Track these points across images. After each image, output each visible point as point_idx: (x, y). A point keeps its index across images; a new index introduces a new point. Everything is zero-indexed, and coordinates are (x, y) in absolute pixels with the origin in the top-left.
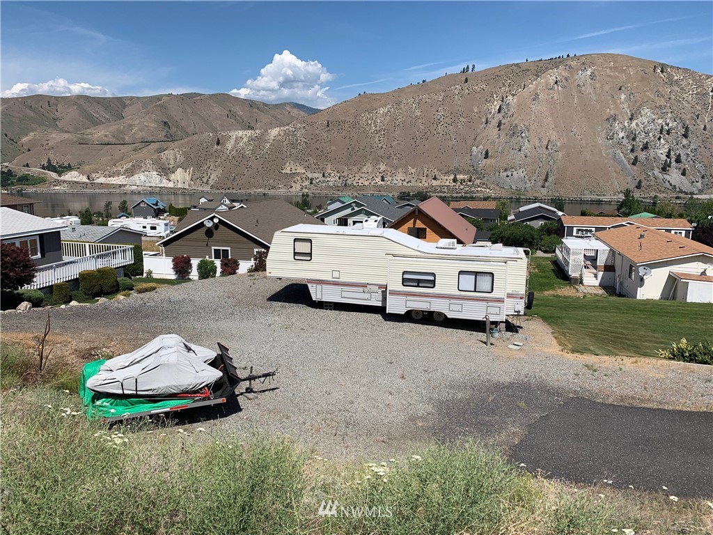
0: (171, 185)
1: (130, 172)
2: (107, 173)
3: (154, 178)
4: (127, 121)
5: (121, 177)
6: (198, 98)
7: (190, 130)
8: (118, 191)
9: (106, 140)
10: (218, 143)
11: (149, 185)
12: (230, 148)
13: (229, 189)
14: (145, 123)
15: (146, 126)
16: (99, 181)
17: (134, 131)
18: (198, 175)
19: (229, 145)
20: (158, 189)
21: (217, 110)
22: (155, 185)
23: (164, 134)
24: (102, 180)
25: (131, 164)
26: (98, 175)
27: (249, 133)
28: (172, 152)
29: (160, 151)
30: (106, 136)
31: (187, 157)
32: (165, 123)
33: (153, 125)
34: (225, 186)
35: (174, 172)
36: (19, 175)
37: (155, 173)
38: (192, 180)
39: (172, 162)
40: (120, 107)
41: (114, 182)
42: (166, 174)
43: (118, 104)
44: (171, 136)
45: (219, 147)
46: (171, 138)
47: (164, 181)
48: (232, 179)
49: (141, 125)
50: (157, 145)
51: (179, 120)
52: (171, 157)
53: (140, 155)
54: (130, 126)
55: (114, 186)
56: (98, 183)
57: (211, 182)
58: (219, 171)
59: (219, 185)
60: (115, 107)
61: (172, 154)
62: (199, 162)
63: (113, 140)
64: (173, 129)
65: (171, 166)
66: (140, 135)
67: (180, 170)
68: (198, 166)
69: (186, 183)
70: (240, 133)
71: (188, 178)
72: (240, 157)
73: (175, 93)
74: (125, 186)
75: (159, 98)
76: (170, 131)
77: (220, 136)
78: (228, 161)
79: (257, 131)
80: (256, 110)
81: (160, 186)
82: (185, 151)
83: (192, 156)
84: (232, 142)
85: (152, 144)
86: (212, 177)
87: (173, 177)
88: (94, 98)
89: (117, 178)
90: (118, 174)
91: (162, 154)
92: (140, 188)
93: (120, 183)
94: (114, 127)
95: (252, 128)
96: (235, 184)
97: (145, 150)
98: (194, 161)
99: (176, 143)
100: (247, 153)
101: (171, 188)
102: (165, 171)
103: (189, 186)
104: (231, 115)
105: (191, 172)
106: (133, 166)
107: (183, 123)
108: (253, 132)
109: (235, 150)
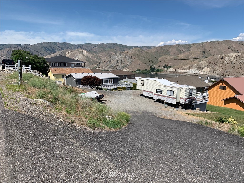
0: (202, 73)
1: (189, 69)
2: (181, 69)
3: (196, 71)
4: (191, 52)
5: (185, 70)
6: (218, 42)
7: (212, 54)
8: (184, 74)
9: (183, 58)
10: (222, 58)
11: (195, 73)
12: (226, 60)
13: (224, 75)
14: (197, 52)
15: (197, 53)
16: (178, 71)
17: (192, 55)
18: (212, 70)
19: (226, 59)
20: (197, 74)
21: (224, 46)
22: (196, 73)
23: (203, 55)
24: (179, 71)
25: (189, 66)
26: (178, 69)
27: (236, 54)
28: (204, 62)
29: (200, 61)
30: (183, 57)
31: (209, 64)
32: (204, 52)
33: (199, 53)
34: (222, 74)
35: (204, 69)
36: (157, 69)
37: (197, 69)
38: (210, 72)
39: (203, 65)
40: (189, 47)
41: (183, 72)
42: (201, 69)
43: (188, 46)
44: (205, 56)
45: (222, 60)
46: (205, 57)
47: (200, 72)
48: (226, 71)
49: (195, 53)
50: (199, 60)
51: (209, 51)
52: (203, 64)
53: (193, 63)
54: (191, 53)
55: (183, 73)
56: (178, 72)
57: (217, 73)
58: (221, 69)
59: (220, 74)
60: (187, 47)
61: (204, 63)
62: (213, 65)
63: (185, 58)
64: (206, 54)
65: (203, 67)
66: (194, 56)
67: (206, 68)
68: (213, 67)
69: (208, 73)
70: (232, 54)
71: (208, 71)
72: (231, 63)
73: (209, 41)
74: (186, 73)
75: (203, 43)
76: (205, 54)
77: (223, 56)
78: (225, 65)
79: (239, 53)
80: (242, 45)
81: (198, 73)
82: (209, 62)
83: (211, 63)
84: (228, 58)
85: (198, 59)
86: (218, 71)
87: (203, 70)
88: (181, 45)
89: (184, 70)
90: (185, 69)
91: (200, 62)
92: (191, 74)
93: (185, 72)
94: (186, 54)
95: (238, 52)
96: (227, 73)
97: (195, 61)
98: (212, 65)
99: (206, 59)
100: (234, 62)
101: (202, 74)
102: (200, 68)
103: (209, 74)
104: (230, 47)
105: (210, 69)
106: (190, 66)
107: (210, 52)
108: (237, 54)
109: (228, 61)
